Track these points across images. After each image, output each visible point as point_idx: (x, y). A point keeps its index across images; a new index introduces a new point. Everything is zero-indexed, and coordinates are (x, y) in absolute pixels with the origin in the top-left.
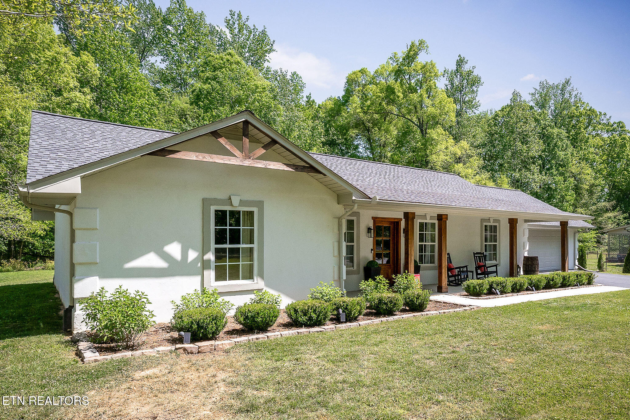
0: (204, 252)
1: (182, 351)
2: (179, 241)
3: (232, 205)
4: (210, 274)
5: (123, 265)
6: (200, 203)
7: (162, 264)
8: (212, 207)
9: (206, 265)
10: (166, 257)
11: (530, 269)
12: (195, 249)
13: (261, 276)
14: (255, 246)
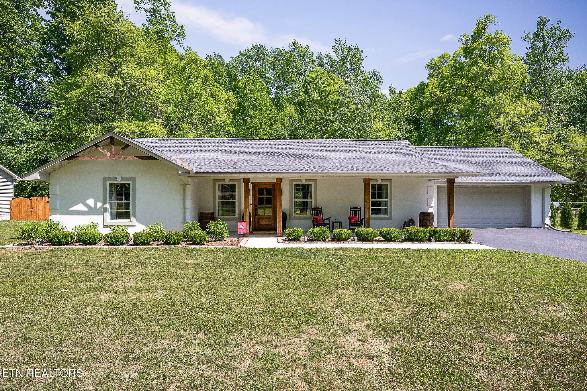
0: (105, 203)
1: (33, 248)
2: (93, 198)
3: (117, 180)
4: (108, 215)
5: (68, 209)
6: (102, 180)
7: (85, 209)
8: (107, 182)
9: (105, 210)
10: (87, 206)
11: (422, 223)
12: (100, 202)
13: (135, 216)
14: (131, 201)
